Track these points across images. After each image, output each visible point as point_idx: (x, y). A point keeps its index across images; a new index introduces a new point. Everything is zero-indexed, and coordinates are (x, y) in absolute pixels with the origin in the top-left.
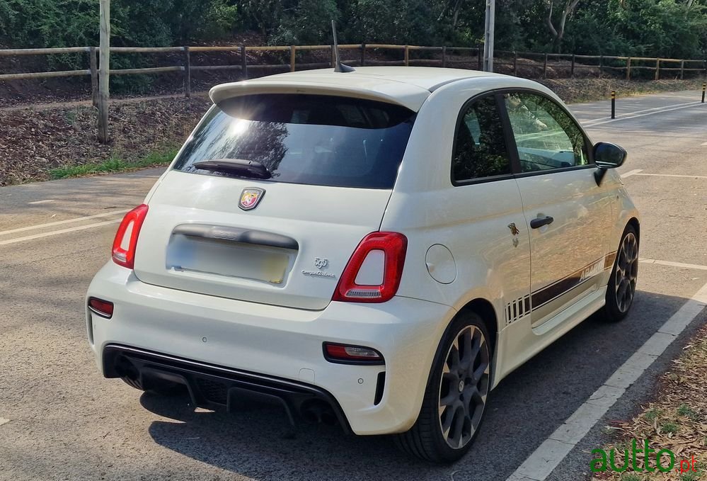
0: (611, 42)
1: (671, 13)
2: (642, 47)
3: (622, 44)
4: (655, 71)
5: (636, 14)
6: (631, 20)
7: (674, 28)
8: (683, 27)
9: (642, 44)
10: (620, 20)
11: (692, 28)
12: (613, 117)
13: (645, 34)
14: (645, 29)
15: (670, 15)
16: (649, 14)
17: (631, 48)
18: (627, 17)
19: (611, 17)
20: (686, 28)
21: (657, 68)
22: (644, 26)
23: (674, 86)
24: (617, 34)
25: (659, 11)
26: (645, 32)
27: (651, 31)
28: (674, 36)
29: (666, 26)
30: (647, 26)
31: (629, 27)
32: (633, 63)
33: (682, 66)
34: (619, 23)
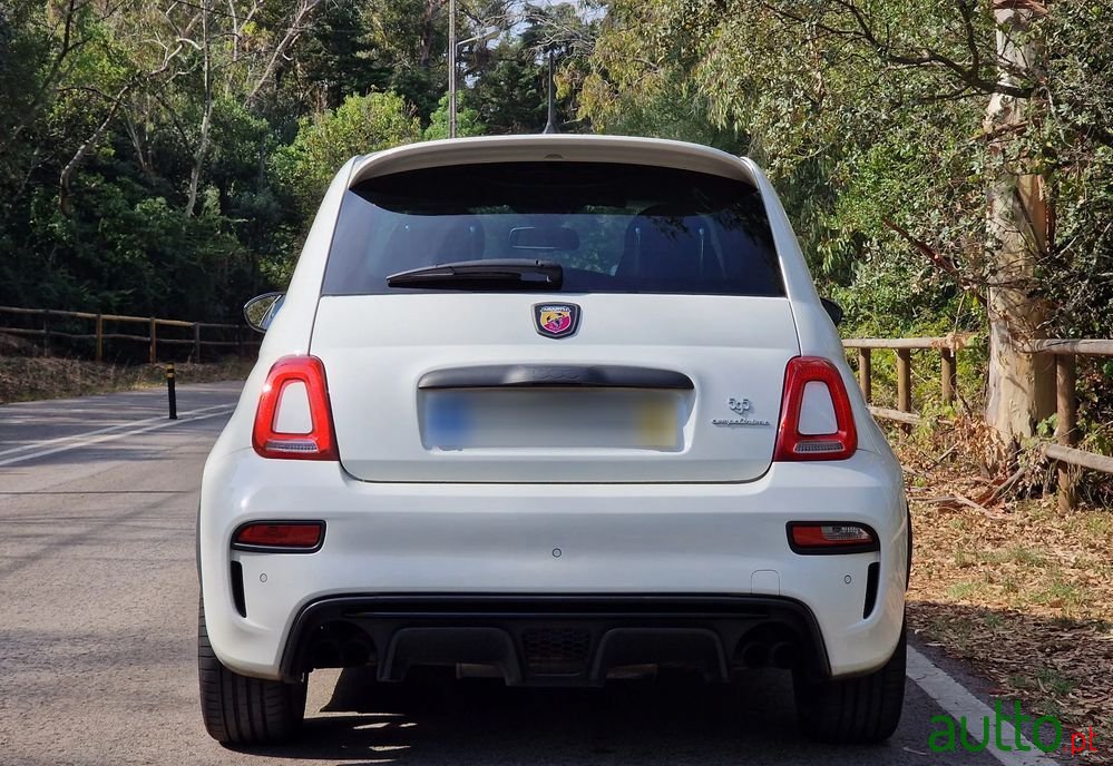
0: (47, 285)
1: (162, 228)
2: (111, 295)
3: (71, 289)
4: (149, 343)
5: (88, 228)
6: (82, 240)
7: (171, 260)
8: (189, 258)
9: (109, 288)
10: (59, 240)
11: (207, 259)
12: (173, 416)
13: (114, 270)
14: (114, 259)
15: (162, 232)
16: (117, 229)
17: (87, 296)
18: (73, 232)
19: (39, 231)
20: (195, 260)
21: (152, 338)
22: (109, 254)
23: (190, 374)
24: (55, 267)
25: (140, 223)
26: (114, 264)
27: (125, 264)
28: (172, 275)
29: (155, 255)
30: (116, 254)
31: (80, 255)
32: (109, 325)
33: (198, 334)
34: (56, 247)
